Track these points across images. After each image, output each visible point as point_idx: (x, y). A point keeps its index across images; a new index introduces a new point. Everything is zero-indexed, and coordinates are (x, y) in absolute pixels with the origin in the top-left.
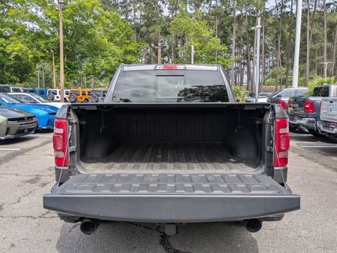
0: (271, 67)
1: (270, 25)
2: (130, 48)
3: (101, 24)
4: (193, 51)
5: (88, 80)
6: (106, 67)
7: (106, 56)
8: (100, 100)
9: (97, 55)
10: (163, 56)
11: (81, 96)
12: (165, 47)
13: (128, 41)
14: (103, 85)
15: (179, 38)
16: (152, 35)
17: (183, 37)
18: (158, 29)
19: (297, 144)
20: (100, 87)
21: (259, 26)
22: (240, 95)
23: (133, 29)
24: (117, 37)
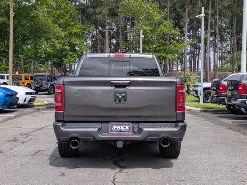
0: (229, 52)
1: (225, 8)
2: (75, 30)
3: (45, 6)
4: (142, 36)
5: (25, 64)
6: (49, 50)
7: (50, 39)
8: (44, 85)
9: (40, 38)
10: (110, 39)
11: (23, 80)
12: (113, 29)
13: (73, 23)
14: (42, 69)
15: (129, 20)
16: (99, 16)
17: (133, 18)
18: (105, 10)
19: (232, 122)
20: (40, 72)
21: (203, 14)
22: (190, 80)
23: (78, 10)
24: (62, 18)
